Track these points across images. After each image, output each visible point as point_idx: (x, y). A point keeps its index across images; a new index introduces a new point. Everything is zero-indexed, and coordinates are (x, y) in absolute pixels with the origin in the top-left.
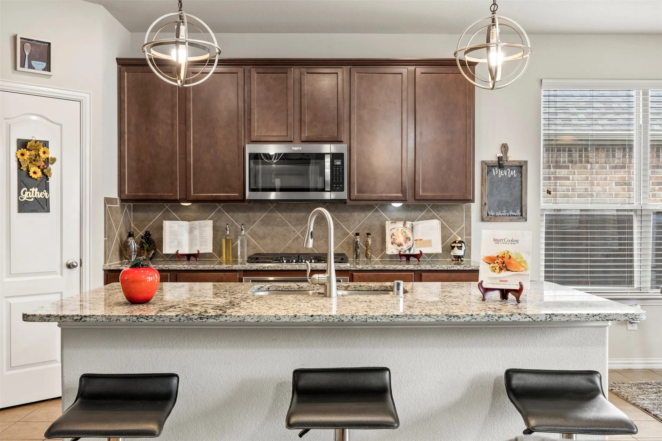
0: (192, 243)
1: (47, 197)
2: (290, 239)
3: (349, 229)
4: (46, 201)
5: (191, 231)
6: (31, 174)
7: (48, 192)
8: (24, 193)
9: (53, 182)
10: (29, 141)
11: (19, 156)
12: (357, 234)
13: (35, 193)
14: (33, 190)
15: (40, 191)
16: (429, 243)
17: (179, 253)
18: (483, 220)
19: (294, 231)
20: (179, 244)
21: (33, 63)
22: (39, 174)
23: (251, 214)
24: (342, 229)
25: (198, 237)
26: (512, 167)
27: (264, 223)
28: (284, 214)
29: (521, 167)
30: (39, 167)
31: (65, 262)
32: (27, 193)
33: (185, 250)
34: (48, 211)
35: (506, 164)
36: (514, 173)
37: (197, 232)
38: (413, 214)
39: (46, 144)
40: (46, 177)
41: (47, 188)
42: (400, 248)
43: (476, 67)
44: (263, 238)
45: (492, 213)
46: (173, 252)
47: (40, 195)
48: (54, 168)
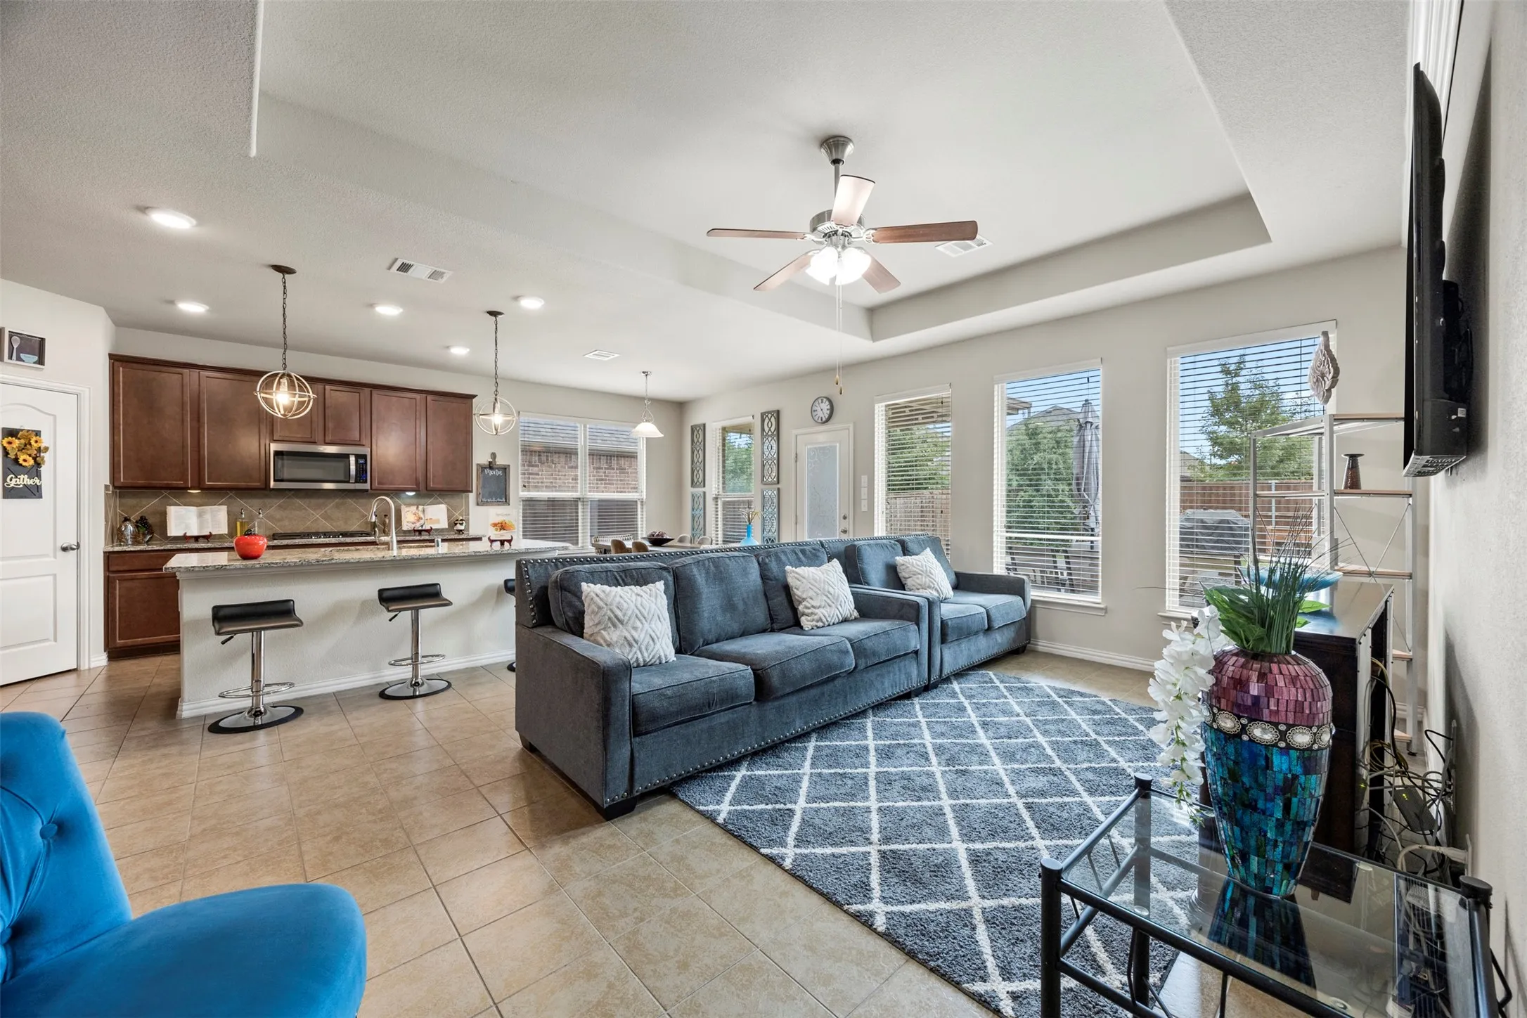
0: (201, 526)
1: (38, 484)
2: (310, 521)
3: (366, 512)
4: (38, 488)
5: (200, 515)
6: (21, 461)
7: (40, 478)
8: (11, 480)
9: (44, 470)
10: (22, 430)
11: (5, 445)
13: (24, 480)
14: (22, 477)
15: (30, 478)
16: (438, 521)
17: (188, 535)
18: (478, 504)
19: (313, 514)
20: (187, 527)
21: (22, 356)
22: (31, 462)
23: (267, 500)
24: (360, 512)
25: (210, 520)
26: (499, 469)
27: (280, 507)
28: (303, 500)
29: (505, 469)
30: (30, 455)
31: (59, 545)
32: (14, 480)
33: (194, 532)
34: (40, 497)
35: (495, 466)
36: (500, 473)
37: (208, 517)
38: (422, 501)
39: (38, 433)
40: (38, 465)
41: (38, 475)
42: (414, 526)
43: (474, 400)
44: (279, 520)
45: (484, 500)
46: (181, 534)
47: (30, 482)
48: (47, 456)
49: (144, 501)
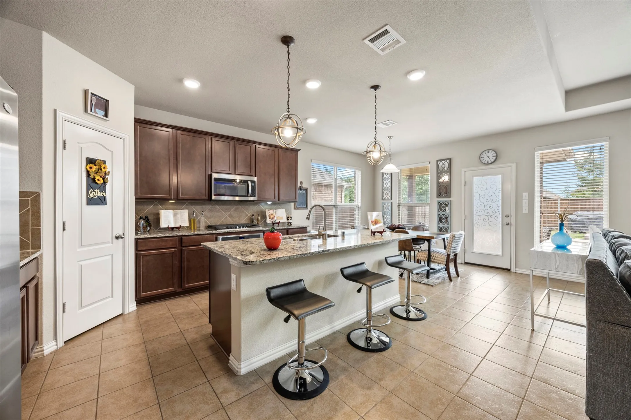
0: (175, 222)
1: (105, 196)
2: (223, 218)
3: (248, 213)
4: (105, 198)
5: (175, 215)
6: (97, 181)
7: (105, 193)
8: (91, 193)
9: (108, 186)
10: (98, 160)
11: (88, 169)
12: (253, 215)
13: (97, 193)
14: (96, 191)
15: (101, 192)
16: (282, 218)
17: (170, 227)
18: (295, 209)
19: (225, 214)
20: (169, 222)
21: (97, 110)
22: (102, 181)
23: (204, 207)
24: (246, 213)
25: (180, 218)
26: (304, 190)
27: (210, 211)
28: (220, 206)
29: (306, 190)
30: (101, 177)
31: (114, 235)
32: (93, 193)
33: (172, 225)
34: (106, 204)
35: (302, 188)
36: (304, 192)
37: (179, 216)
38: (275, 207)
39: (105, 162)
40: (105, 183)
41: (105, 190)
42: (272, 220)
43: (299, 152)
44: (210, 218)
45: (298, 206)
46: (166, 226)
47: (101, 194)
48: (109, 177)
49: (145, 207)
